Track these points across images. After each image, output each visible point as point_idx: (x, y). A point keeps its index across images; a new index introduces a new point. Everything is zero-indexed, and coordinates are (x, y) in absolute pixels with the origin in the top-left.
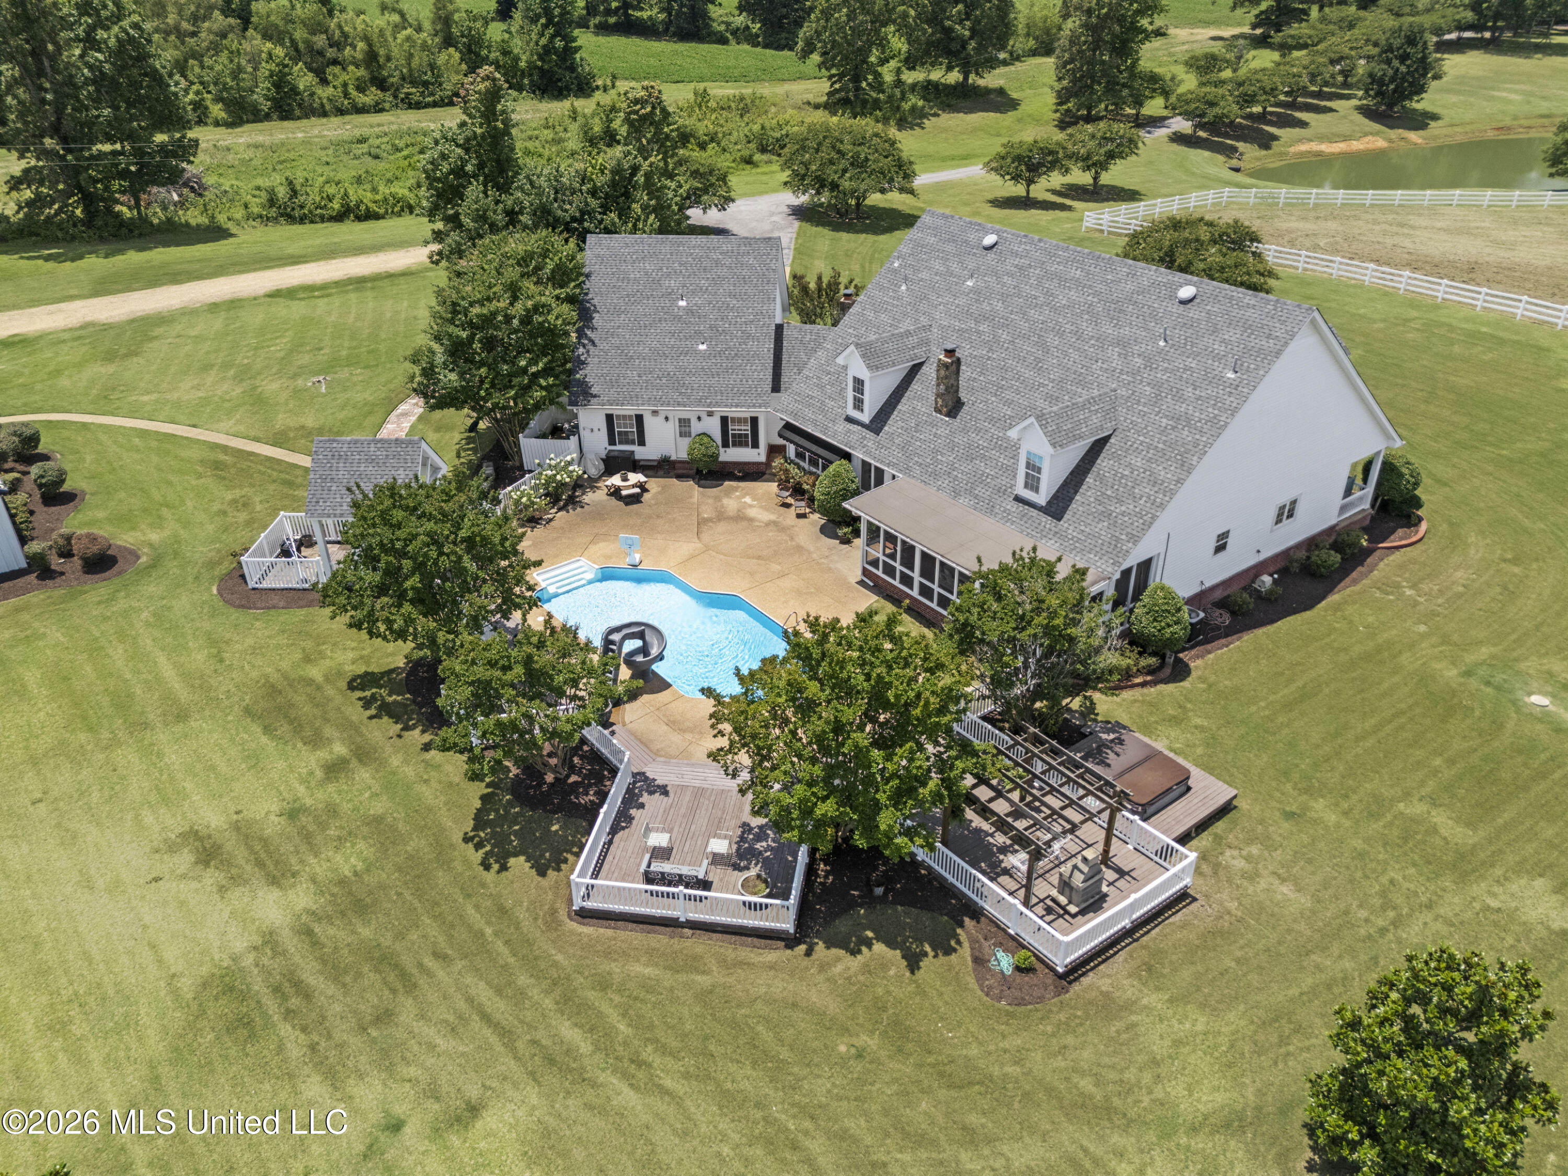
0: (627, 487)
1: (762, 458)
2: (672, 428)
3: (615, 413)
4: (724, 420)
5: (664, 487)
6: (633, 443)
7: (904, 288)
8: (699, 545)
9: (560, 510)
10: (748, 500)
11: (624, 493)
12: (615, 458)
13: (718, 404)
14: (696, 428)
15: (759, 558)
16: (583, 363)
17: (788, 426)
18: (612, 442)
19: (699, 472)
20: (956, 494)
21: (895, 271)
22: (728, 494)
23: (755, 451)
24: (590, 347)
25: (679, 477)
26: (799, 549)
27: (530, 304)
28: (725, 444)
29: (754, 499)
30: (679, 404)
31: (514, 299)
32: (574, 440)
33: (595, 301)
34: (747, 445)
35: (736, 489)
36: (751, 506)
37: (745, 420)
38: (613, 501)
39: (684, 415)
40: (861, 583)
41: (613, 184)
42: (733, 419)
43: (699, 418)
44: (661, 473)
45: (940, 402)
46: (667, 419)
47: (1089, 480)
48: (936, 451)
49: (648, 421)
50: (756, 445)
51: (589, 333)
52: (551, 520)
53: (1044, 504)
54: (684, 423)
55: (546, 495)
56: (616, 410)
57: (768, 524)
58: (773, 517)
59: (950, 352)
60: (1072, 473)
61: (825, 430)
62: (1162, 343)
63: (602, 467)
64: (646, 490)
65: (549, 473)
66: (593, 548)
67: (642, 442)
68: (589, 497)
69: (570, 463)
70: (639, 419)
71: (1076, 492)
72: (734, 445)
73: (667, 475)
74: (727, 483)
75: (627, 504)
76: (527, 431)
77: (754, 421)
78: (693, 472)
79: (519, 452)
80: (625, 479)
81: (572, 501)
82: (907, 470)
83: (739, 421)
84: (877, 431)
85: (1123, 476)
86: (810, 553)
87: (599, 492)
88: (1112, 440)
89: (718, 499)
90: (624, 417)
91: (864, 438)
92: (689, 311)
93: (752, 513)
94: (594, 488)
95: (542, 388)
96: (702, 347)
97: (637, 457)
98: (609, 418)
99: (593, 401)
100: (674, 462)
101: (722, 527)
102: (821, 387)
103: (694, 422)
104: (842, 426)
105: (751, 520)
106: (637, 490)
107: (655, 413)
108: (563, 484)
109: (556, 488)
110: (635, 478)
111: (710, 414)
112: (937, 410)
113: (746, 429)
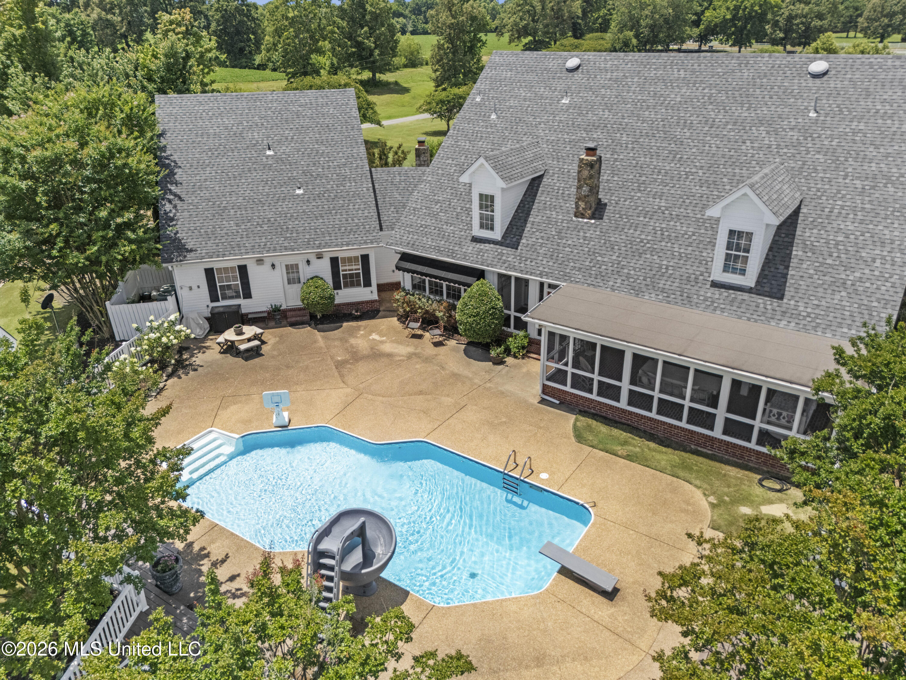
0: (242, 342)
1: (375, 296)
2: (280, 274)
3: (215, 266)
4: (334, 262)
5: (281, 337)
6: (238, 297)
7: (493, 116)
8: (349, 390)
9: (169, 376)
10: (375, 336)
11: (243, 347)
12: (220, 314)
13: (327, 245)
14: (305, 272)
15: (421, 393)
16: (172, 219)
17: (405, 257)
18: (214, 298)
19: (313, 317)
20: (638, 292)
21: (479, 104)
22: (352, 333)
23: (368, 289)
24: (176, 201)
25: (293, 325)
26: (455, 376)
27: (103, 146)
28: (337, 286)
29: (381, 335)
30: (286, 249)
31: (83, 145)
32: (171, 299)
33: (175, 157)
34: (359, 285)
35: (358, 328)
36: (382, 342)
37: (356, 258)
38: (230, 359)
39: (291, 261)
40: (543, 401)
41: (169, 68)
42: (343, 259)
43: (308, 262)
44: (272, 323)
45: (582, 205)
46: (273, 266)
47: (797, 252)
48: (592, 253)
49: (253, 271)
50: (368, 284)
51: (173, 188)
52: (162, 389)
53: (753, 285)
54: (292, 269)
55: (152, 361)
56: (217, 264)
57: (410, 356)
58: (411, 349)
59: (591, 151)
60: (771, 249)
61: (452, 254)
62: (813, 114)
63: (207, 326)
64: (263, 342)
65: (152, 336)
66: (224, 414)
67: (248, 295)
68: (199, 359)
69: (173, 323)
70: (243, 269)
71: (787, 267)
72: (346, 286)
73: (279, 325)
74: (345, 324)
75: (246, 359)
76: (114, 297)
77: (365, 259)
78: (307, 318)
79: (108, 322)
80: (240, 333)
81: (180, 365)
82: (566, 277)
83: (350, 260)
84: (515, 246)
85: (837, 244)
86: (471, 379)
87: (208, 352)
88: (804, 210)
89: (343, 340)
90: (226, 269)
91: (502, 254)
92: (277, 159)
93: (388, 348)
94: (203, 349)
95: (131, 242)
96: (300, 192)
97: (244, 311)
98: (209, 273)
99: (189, 256)
100: (285, 311)
101: (362, 367)
102: (435, 216)
103: (302, 267)
104: (471, 248)
105: (390, 355)
106: (256, 343)
107: (260, 261)
108: (167, 348)
109: (163, 353)
110: (250, 331)
111: (319, 256)
112: (578, 214)
113: (357, 268)
